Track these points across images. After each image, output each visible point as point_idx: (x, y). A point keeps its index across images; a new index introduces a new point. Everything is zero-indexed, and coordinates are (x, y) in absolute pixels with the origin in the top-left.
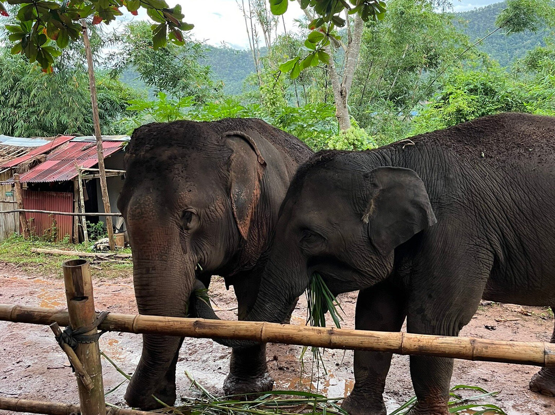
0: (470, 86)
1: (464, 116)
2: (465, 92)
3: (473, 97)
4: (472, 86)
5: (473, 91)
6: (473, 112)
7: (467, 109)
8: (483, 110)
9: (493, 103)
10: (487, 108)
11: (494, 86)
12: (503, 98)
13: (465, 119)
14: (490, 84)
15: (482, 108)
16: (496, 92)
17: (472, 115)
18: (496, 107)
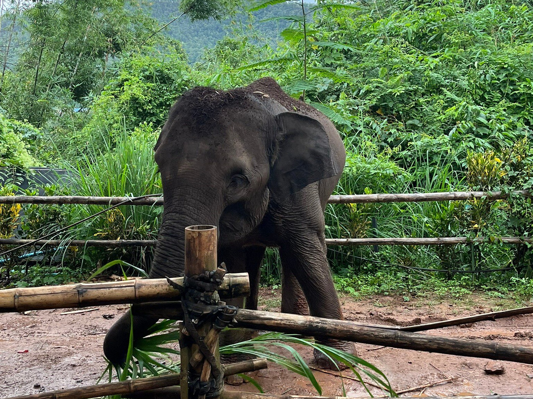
0: (146, 73)
1: (141, 105)
2: (141, 79)
3: (149, 84)
4: (147, 73)
5: (148, 78)
6: (150, 101)
7: (142, 98)
8: (161, 99)
9: (171, 91)
10: (165, 97)
11: (171, 74)
12: (180, 86)
13: (142, 108)
14: (166, 71)
15: (160, 97)
16: (174, 80)
17: (149, 104)
18: (174, 96)
